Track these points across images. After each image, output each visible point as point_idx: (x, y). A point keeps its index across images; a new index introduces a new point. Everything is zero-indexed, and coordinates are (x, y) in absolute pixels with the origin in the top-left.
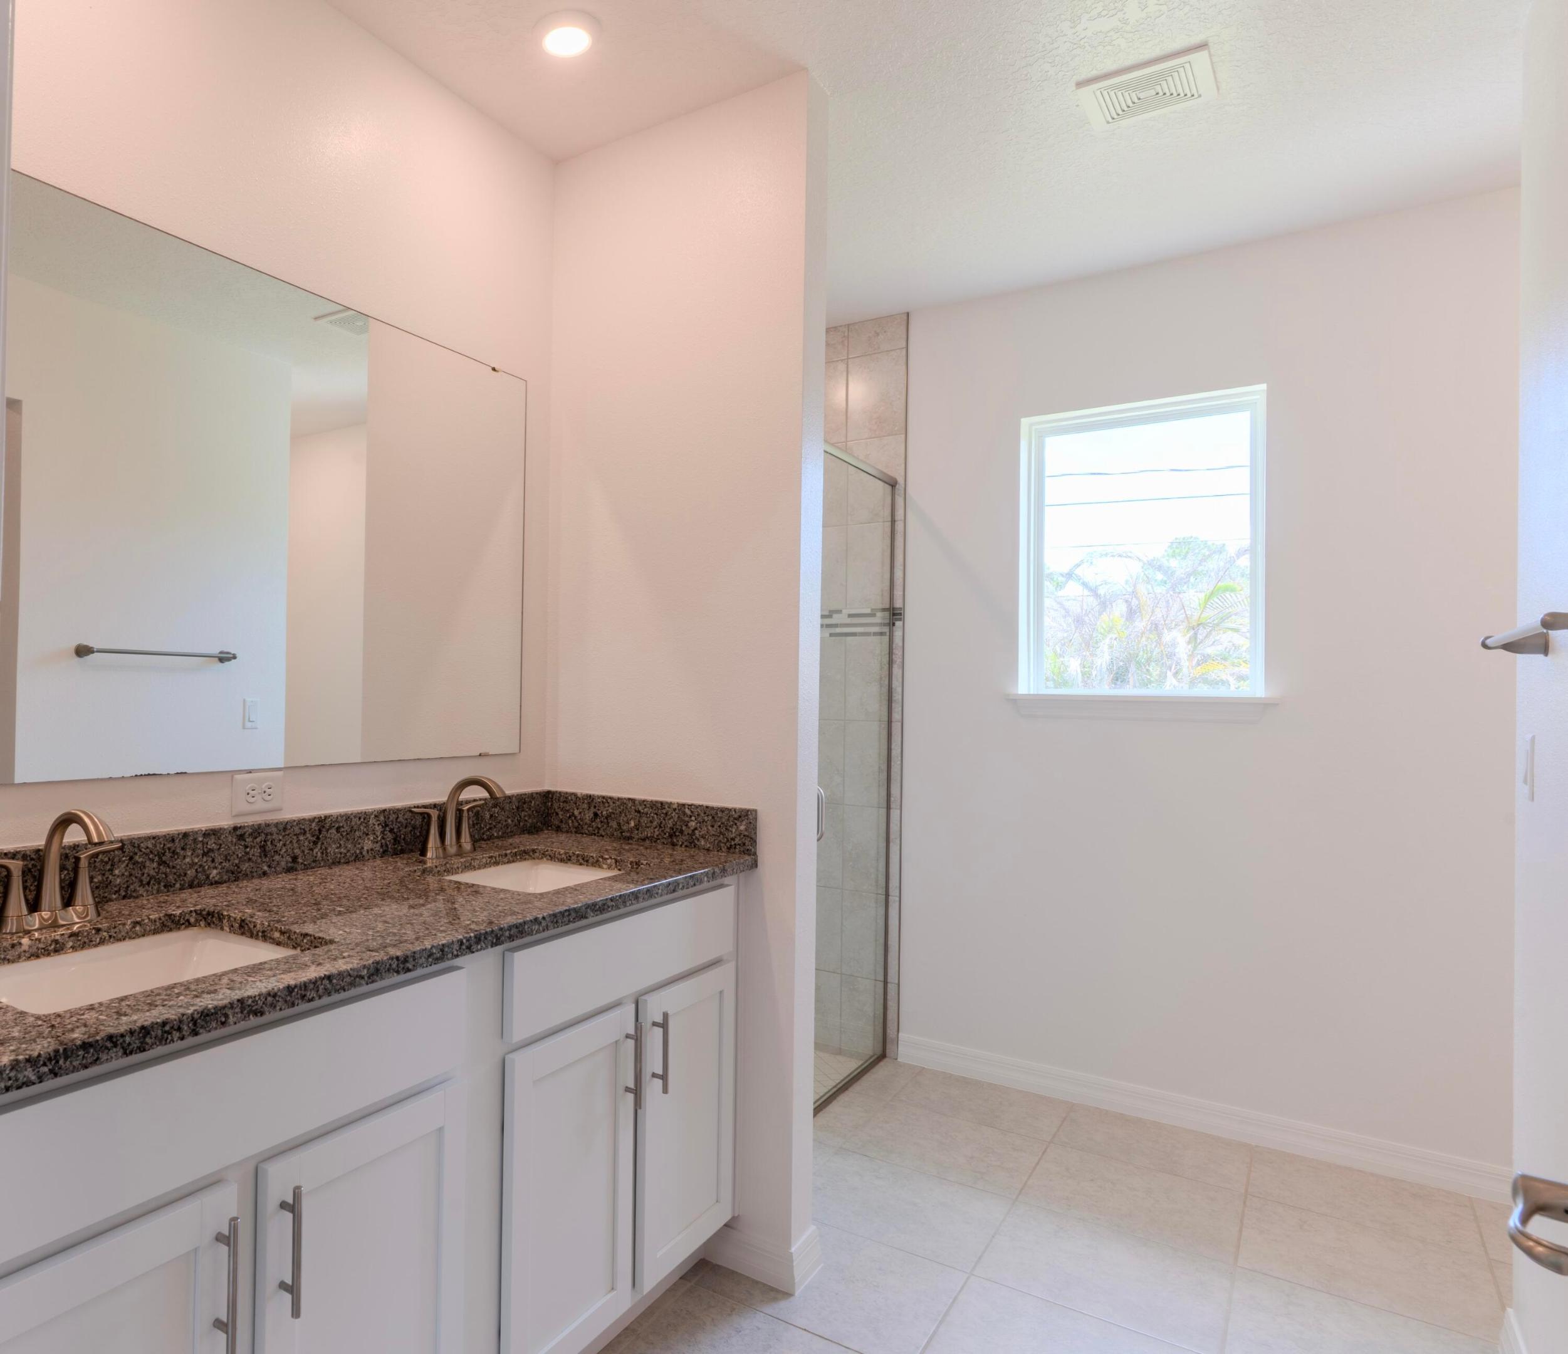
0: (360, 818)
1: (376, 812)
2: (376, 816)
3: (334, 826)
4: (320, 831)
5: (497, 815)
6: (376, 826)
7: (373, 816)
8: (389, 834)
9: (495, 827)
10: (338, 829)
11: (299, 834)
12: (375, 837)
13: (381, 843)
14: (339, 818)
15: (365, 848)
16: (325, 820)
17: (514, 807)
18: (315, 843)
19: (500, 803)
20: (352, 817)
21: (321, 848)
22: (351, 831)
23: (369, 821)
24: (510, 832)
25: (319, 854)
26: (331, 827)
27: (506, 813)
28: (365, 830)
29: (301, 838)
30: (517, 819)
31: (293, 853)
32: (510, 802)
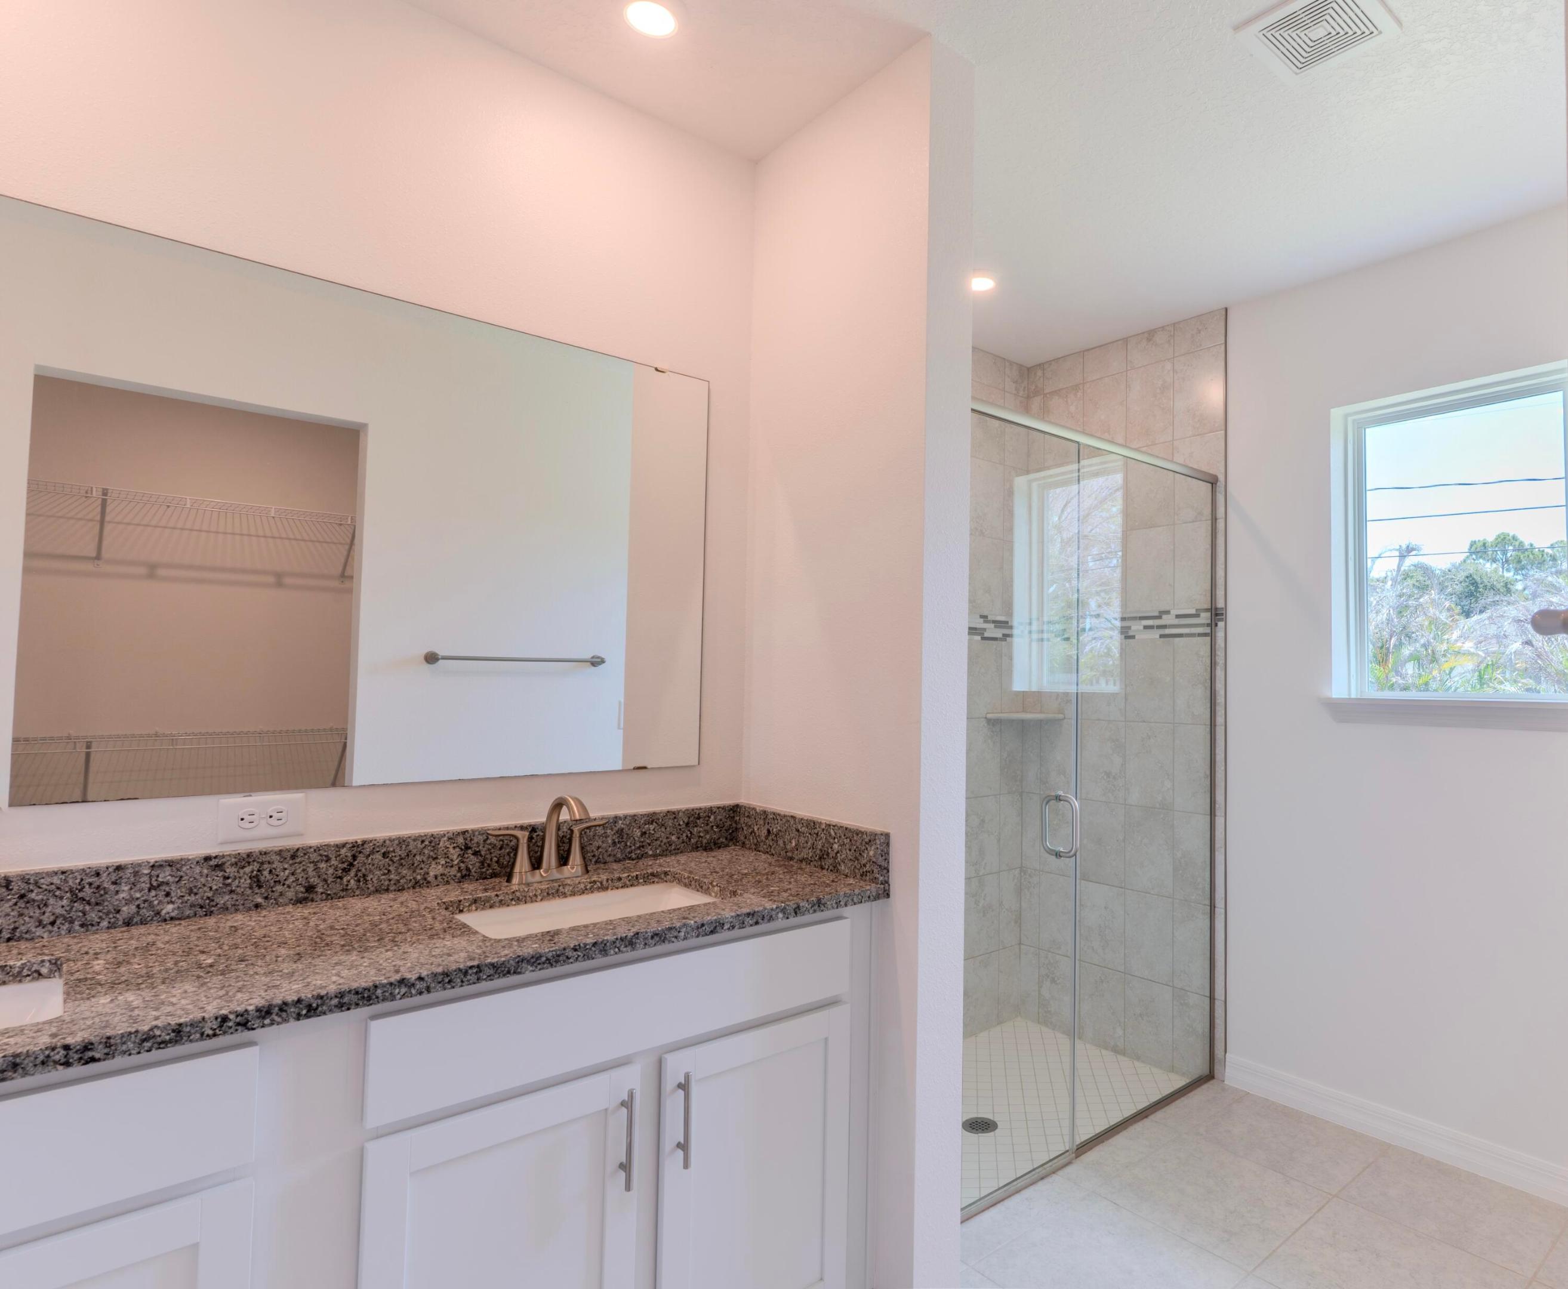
0: (423, 842)
1: (450, 835)
2: (449, 839)
3: (378, 851)
4: (354, 857)
5: (653, 832)
6: (451, 850)
7: (446, 838)
8: (472, 857)
9: (649, 845)
10: (385, 855)
11: (318, 862)
12: (448, 860)
13: (459, 868)
14: (387, 842)
15: (432, 874)
16: (363, 845)
17: (681, 823)
18: (346, 871)
19: (659, 819)
20: (409, 840)
21: (356, 875)
22: (408, 855)
23: (439, 844)
24: (675, 849)
25: (352, 881)
26: (372, 852)
27: (668, 829)
28: (432, 853)
29: (323, 865)
30: (687, 836)
31: (309, 882)
32: (675, 818)
